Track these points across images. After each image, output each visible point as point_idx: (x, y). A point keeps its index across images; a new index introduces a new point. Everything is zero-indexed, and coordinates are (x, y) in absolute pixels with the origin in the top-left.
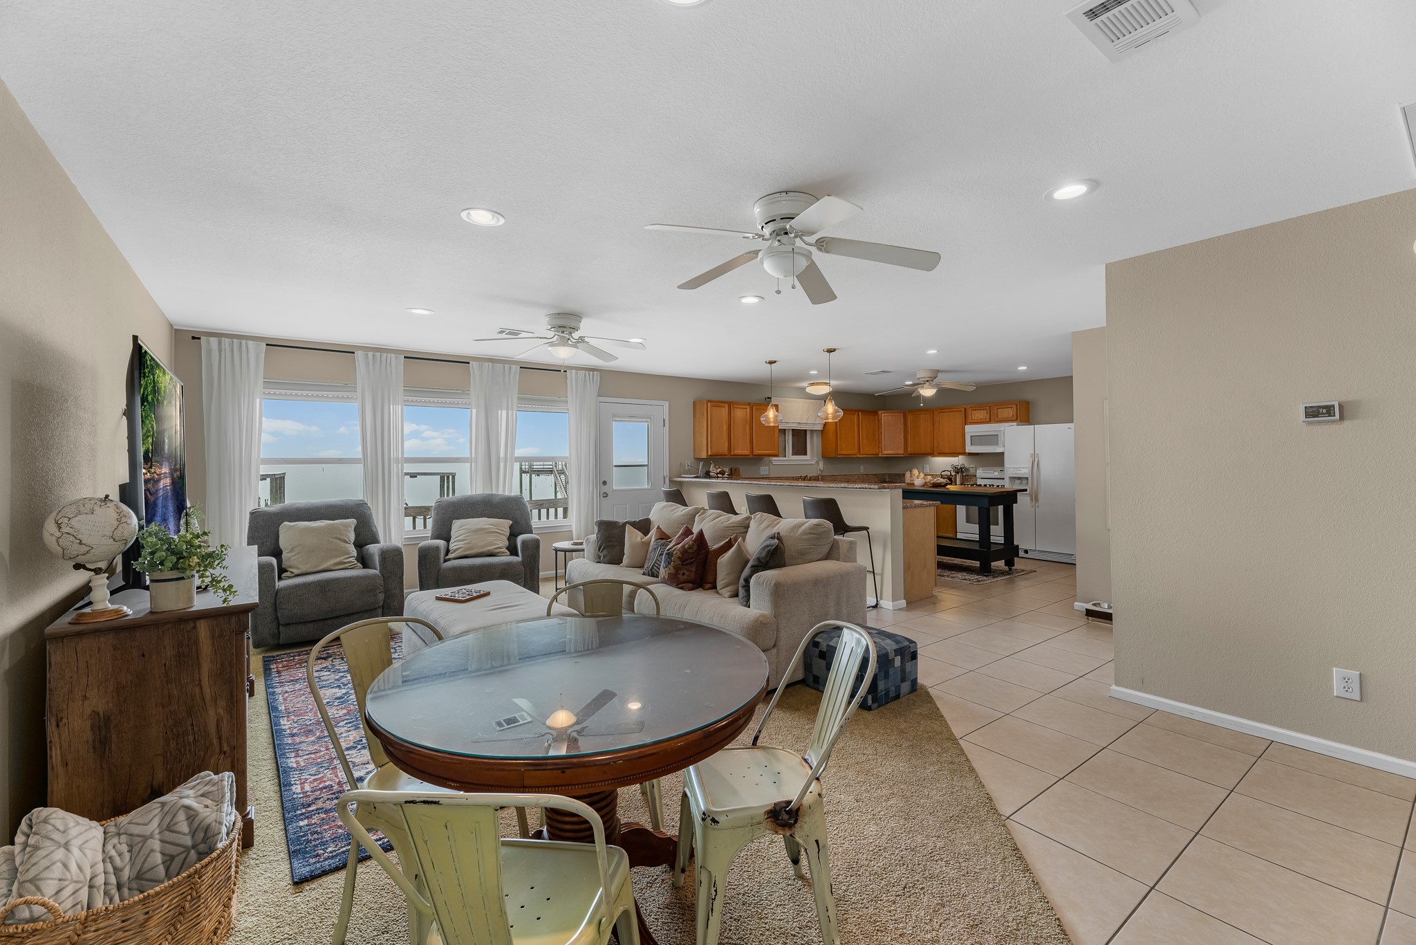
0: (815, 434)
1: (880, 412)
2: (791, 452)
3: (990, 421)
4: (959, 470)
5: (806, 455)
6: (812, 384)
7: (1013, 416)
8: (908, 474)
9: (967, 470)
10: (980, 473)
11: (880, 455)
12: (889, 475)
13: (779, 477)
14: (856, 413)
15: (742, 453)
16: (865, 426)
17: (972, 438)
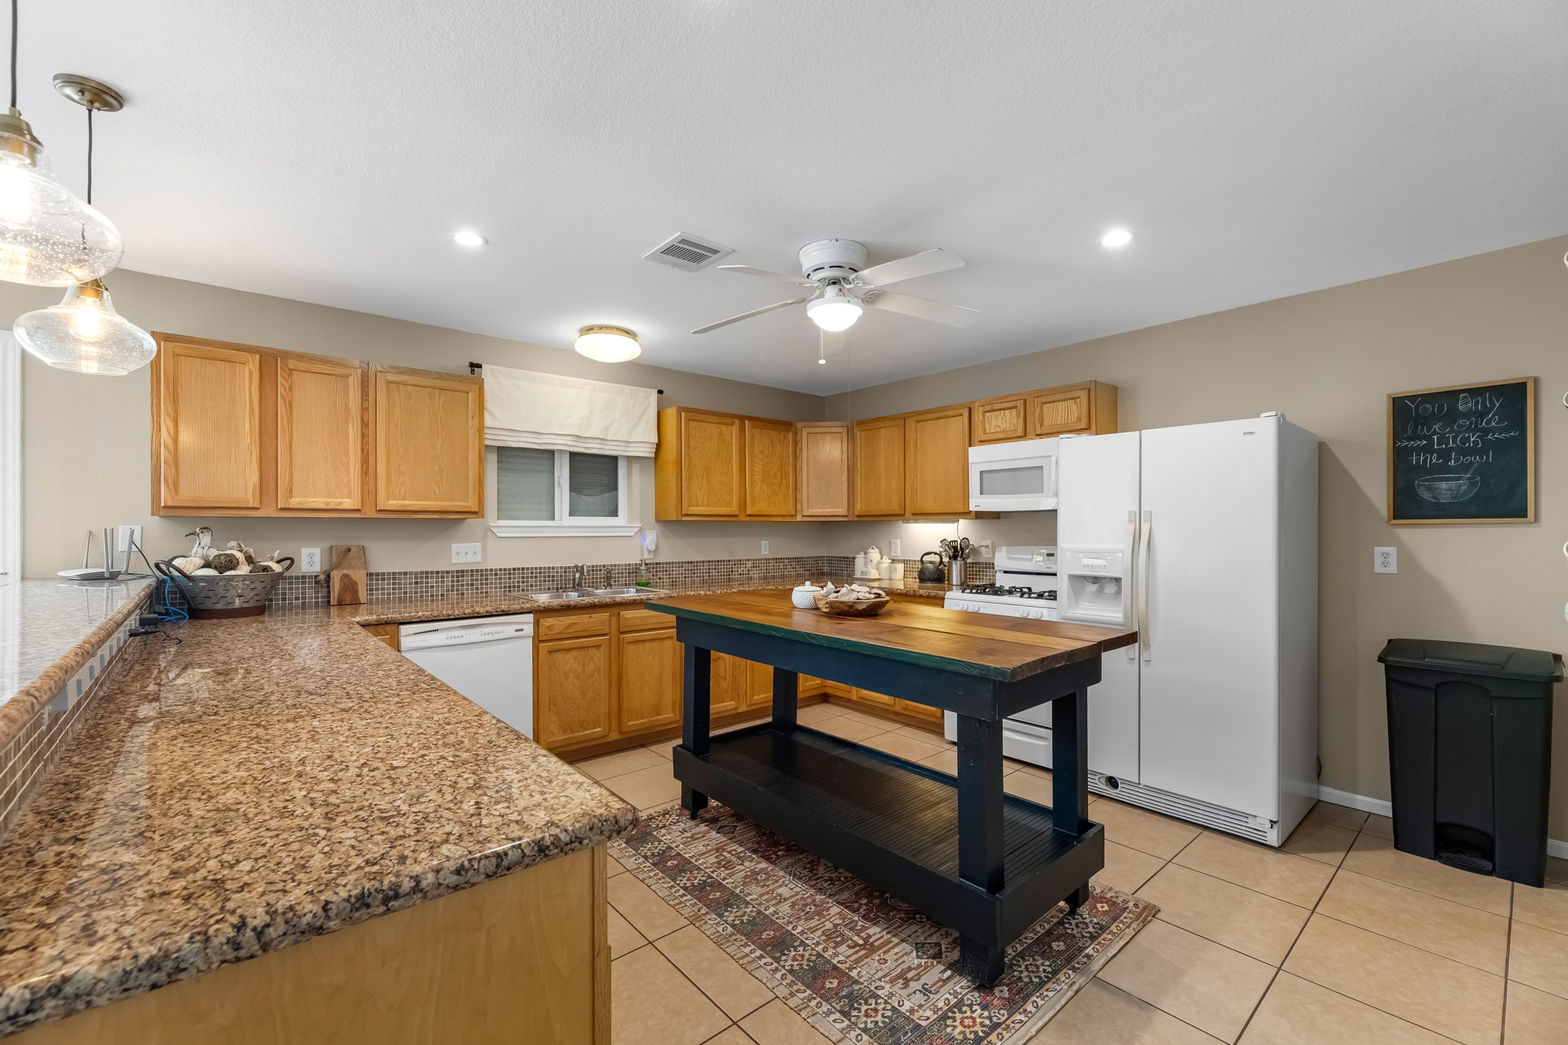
0: (636, 467)
1: (799, 425)
2: (567, 509)
3: (1024, 436)
4: (957, 551)
5: (614, 513)
6: (589, 329)
7: (1079, 419)
8: (860, 560)
9: (975, 551)
10: (1003, 559)
11: (799, 518)
12: (830, 559)
13: (519, 569)
14: (737, 422)
15: (328, 503)
16: (762, 452)
17: (984, 476)
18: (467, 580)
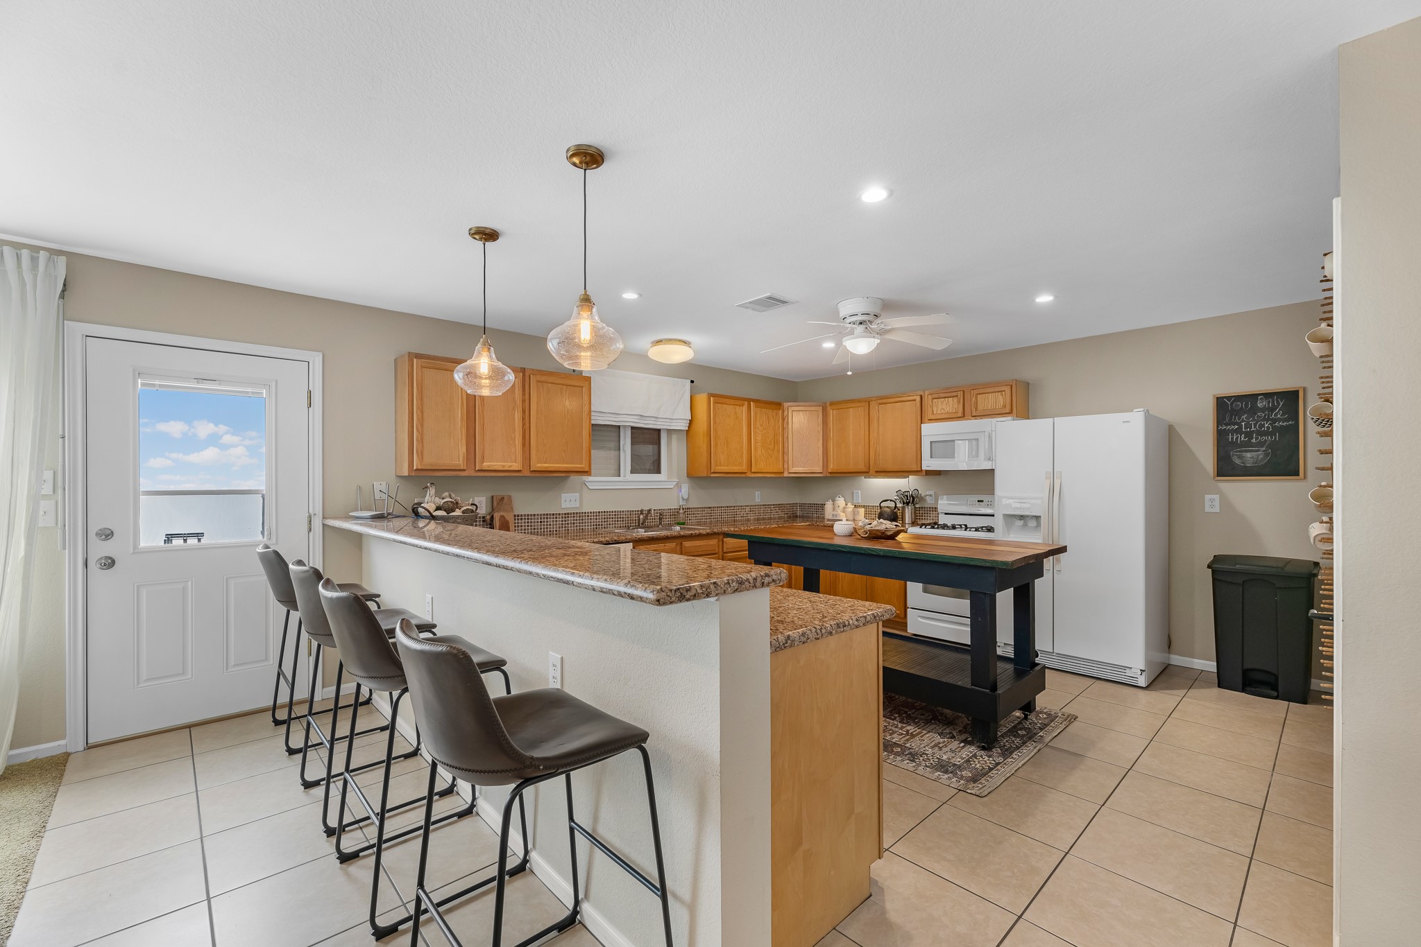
0: (674, 437)
1: (786, 405)
2: (629, 468)
3: (963, 417)
4: (910, 499)
5: (658, 471)
6: (659, 342)
7: (1004, 406)
8: (829, 505)
9: (922, 499)
10: (944, 504)
11: (786, 474)
12: (802, 505)
13: (602, 512)
14: (746, 403)
15: (504, 466)
16: (761, 426)
17: (933, 444)
18: (571, 520)
